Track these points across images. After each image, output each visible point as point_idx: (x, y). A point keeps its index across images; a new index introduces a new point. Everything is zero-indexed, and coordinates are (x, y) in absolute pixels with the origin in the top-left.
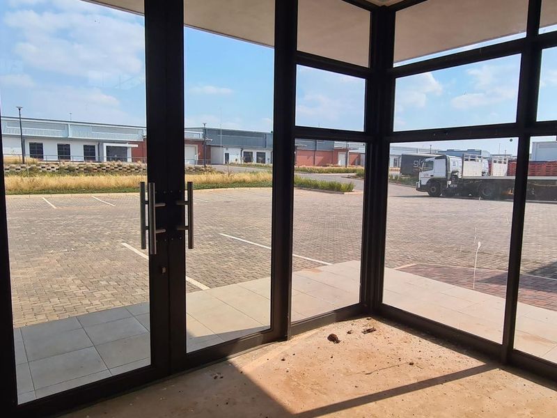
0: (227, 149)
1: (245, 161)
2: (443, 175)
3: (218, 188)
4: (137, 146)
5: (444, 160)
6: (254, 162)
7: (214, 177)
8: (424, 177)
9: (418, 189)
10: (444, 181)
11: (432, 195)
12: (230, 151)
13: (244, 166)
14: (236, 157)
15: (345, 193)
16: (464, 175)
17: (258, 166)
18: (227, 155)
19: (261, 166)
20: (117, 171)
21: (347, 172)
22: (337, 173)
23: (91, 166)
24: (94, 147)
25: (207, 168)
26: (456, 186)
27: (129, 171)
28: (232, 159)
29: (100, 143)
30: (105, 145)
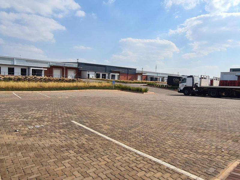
0: (89, 72)
1: (96, 78)
2: (191, 85)
3: (81, 89)
4: (47, 69)
5: (192, 78)
6: (101, 78)
7: (80, 84)
8: (181, 86)
9: (179, 92)
10: (192, 88)
11: (185, 95)
12: (90, 73)
13: (96, 79)
14: (93, 76)
15: (144, 93)
16: (202, 85)
17: (102, 80)
18: (89, 75)
19: (104, 80)
20: (33, 80)
21: (142, 83)
22: (138, 83)
23: (21, 78)
24: (26, 69)
25: (78, 80)
26: (197, 90)
27: (40, 80)
28: (91, 76)
29: (29, 67)
30: (31, 68)
